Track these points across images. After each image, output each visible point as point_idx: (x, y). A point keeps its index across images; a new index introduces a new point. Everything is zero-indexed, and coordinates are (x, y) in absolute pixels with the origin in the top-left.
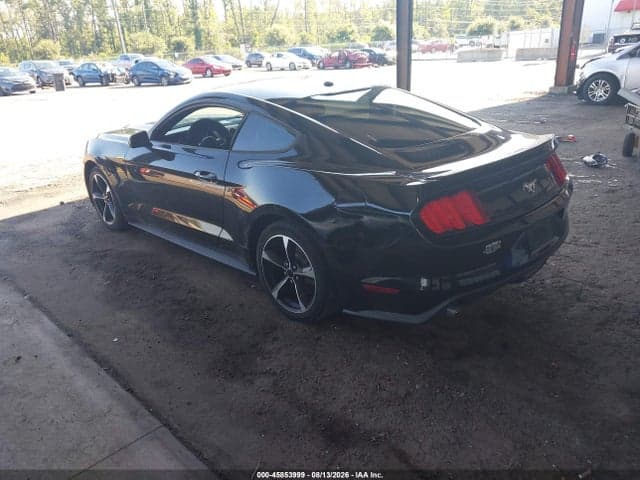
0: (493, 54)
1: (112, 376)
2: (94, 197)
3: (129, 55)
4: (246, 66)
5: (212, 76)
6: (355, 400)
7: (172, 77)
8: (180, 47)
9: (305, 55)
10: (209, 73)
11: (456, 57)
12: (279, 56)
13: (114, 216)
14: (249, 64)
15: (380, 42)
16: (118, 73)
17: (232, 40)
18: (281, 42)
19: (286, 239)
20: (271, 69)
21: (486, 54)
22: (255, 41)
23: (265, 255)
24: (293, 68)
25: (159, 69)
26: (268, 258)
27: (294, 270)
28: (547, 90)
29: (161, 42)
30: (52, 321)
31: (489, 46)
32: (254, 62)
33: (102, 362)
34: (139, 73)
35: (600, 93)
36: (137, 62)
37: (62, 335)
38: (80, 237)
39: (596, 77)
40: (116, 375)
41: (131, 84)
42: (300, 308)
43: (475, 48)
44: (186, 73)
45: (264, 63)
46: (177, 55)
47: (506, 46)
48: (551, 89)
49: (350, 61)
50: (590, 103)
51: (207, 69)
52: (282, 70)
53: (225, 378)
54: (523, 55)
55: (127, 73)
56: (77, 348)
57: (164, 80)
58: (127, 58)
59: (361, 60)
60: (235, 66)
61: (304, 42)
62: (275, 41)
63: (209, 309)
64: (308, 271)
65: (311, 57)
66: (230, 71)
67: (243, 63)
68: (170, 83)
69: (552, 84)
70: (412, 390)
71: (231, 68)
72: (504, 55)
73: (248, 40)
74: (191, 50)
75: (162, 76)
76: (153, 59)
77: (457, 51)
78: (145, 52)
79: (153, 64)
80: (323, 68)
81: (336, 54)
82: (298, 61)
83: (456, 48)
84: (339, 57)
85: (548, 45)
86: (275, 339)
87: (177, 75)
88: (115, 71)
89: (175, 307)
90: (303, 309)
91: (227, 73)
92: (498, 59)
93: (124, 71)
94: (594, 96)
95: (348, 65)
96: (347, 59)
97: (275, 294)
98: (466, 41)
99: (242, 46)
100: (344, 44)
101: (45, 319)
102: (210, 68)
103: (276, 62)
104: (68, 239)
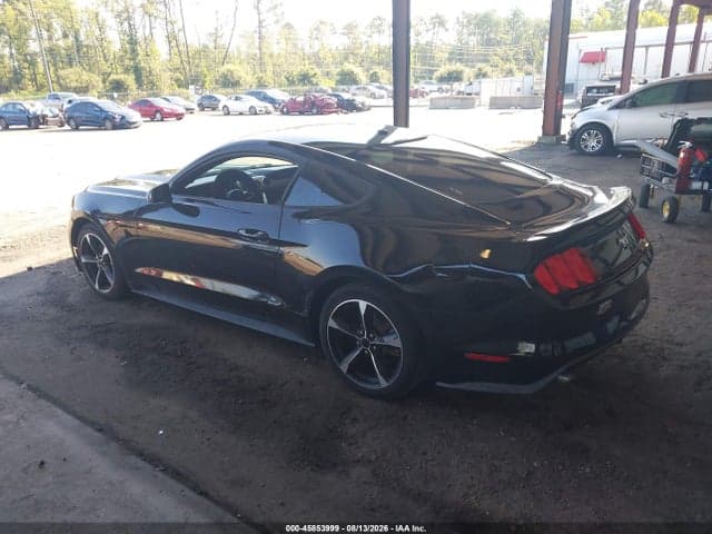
0: (466, 101)
1: (173, 477)
2: (83, 260)
3: (59, 93)
4: (197, 108)
5: (162, 120)
6: (473, 486)
7: (118, 120)
8: (118, 86)
9: (265, 98)
10: (158, 116)
11: (428, 103)
12: (237, 99)
13: (112, 282)
14: (202, 107)
15: (345, 87)
16: (50, 115)
17: (177, 80)
18: (236, 84)
19: (363, 305)
20: (228, 114)
21: (459, 102)
22: (204, 82)
23: (332, 323)
24: (253, 112)
25: (102, 110)
26: (337, 327)
27: (372, 339)
28: (536, 140)
29: (96, 79)
30: (69, 413)
31: (459, 93)
32: (208, 104)
33: (153, 460)
34: (76, 114)
35: (593, 144)
36: (70, 102)
37: (89, 430)
38: (71, 309)
39: (588, 127)
40: (177, 475)
41: (67, 127)
42: (378, 383)
43: (444, 95)
44: (135, 116)
45: (221, 106)
46: (115, 95)
47: (477, 94)
48: (540, 138)
49: (318, 107)
50: (582, 153)
51: (157, 111)
52: (241, 114)
53: (312, 470)
54: (497, 104)
55: (61, 115)
56: (114, 445)
57: (108, 124)
58: (56, 98)
59: (329, 105)
60: (187, 109)
61: (261, 84)
62: (229, 82)
63: (263, 389)
64: (393, 341)
65: (272, 101)
66: (182, 114)
67: (195, 106)
68: (115, 127)
69: (540, 133)
70: (532, 469)
71: (184, 111)
72: (477, 103)
73: (196, 80)
74: (132, 90)
75: (106, 118)
76: (92, 98)
77: (429, 97)
78: (77, 90)
79: (94, 105)
80: (288, 113)
81: (301, 99)
82: (259, 105)
83: (427, 94)
84: (305, 102)
85: (519, 94)
86: (355, 420)
87: (123, 117)
88: (47, 112)
89: (219, 389)
90: (384, 383)
91: (179, 117)
92: (471, 106)
93: (57, 112)
94: (586, 147)
95: (315, 111)
96: (313, 104)
97: (344, 367)
98: (435, 87)
99: (191, 87)
100: (306, 88)
101: (60, 412)
102: (159, 110)
103: (234, 106)
104: (52, 311)
